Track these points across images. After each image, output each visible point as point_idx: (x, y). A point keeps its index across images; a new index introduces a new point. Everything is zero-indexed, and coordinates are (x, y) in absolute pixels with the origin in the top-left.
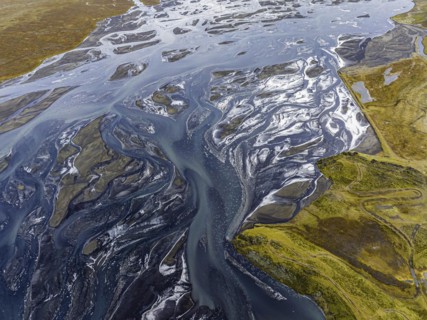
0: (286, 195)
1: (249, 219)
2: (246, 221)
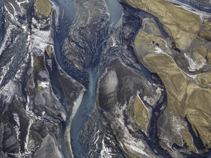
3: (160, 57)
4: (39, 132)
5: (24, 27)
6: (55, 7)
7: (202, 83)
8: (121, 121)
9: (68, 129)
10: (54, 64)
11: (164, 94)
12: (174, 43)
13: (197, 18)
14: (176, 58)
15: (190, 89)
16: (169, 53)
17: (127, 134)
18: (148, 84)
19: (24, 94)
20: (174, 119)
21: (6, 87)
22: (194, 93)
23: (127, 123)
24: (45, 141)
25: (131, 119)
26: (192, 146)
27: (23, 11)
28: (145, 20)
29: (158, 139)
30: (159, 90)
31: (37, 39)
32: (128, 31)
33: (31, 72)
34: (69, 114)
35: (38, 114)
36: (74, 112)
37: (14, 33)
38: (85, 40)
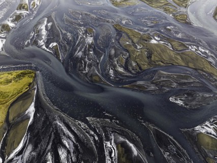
0: (21, 125)
1: (35, 89)
2: (36, 87)
3: (128, 45)
4: (90, 66)
5: (84, 36)
6: (94, 30)
7: (141, 52)
8: (116, 62)
9: (99, 65)
10: (94, 47)
11: (130, 56)
12: (132, 41)
13: (140, 34)
14: (133, 45)
15: (138, 54)
16: (131, 44)
17: (118, 66)
18: (125, 52)
19: (85, 55)
20: (132, 62)
21: (79, 53)
22: (139, 55)
23: (118, 63)
24: (92, 68)
25: (119, 62)
26: (138, 69)
27: (84, 32)
28: (123, 34)
29: (128, 68)
30: (128, 54)
31: (89, 40)
32: (118, 37)
33: (87, 49)
34: (99, 61)
35: (90, 61)
36: (101, 60)
37: (81, 38)
38: (104, 40)
